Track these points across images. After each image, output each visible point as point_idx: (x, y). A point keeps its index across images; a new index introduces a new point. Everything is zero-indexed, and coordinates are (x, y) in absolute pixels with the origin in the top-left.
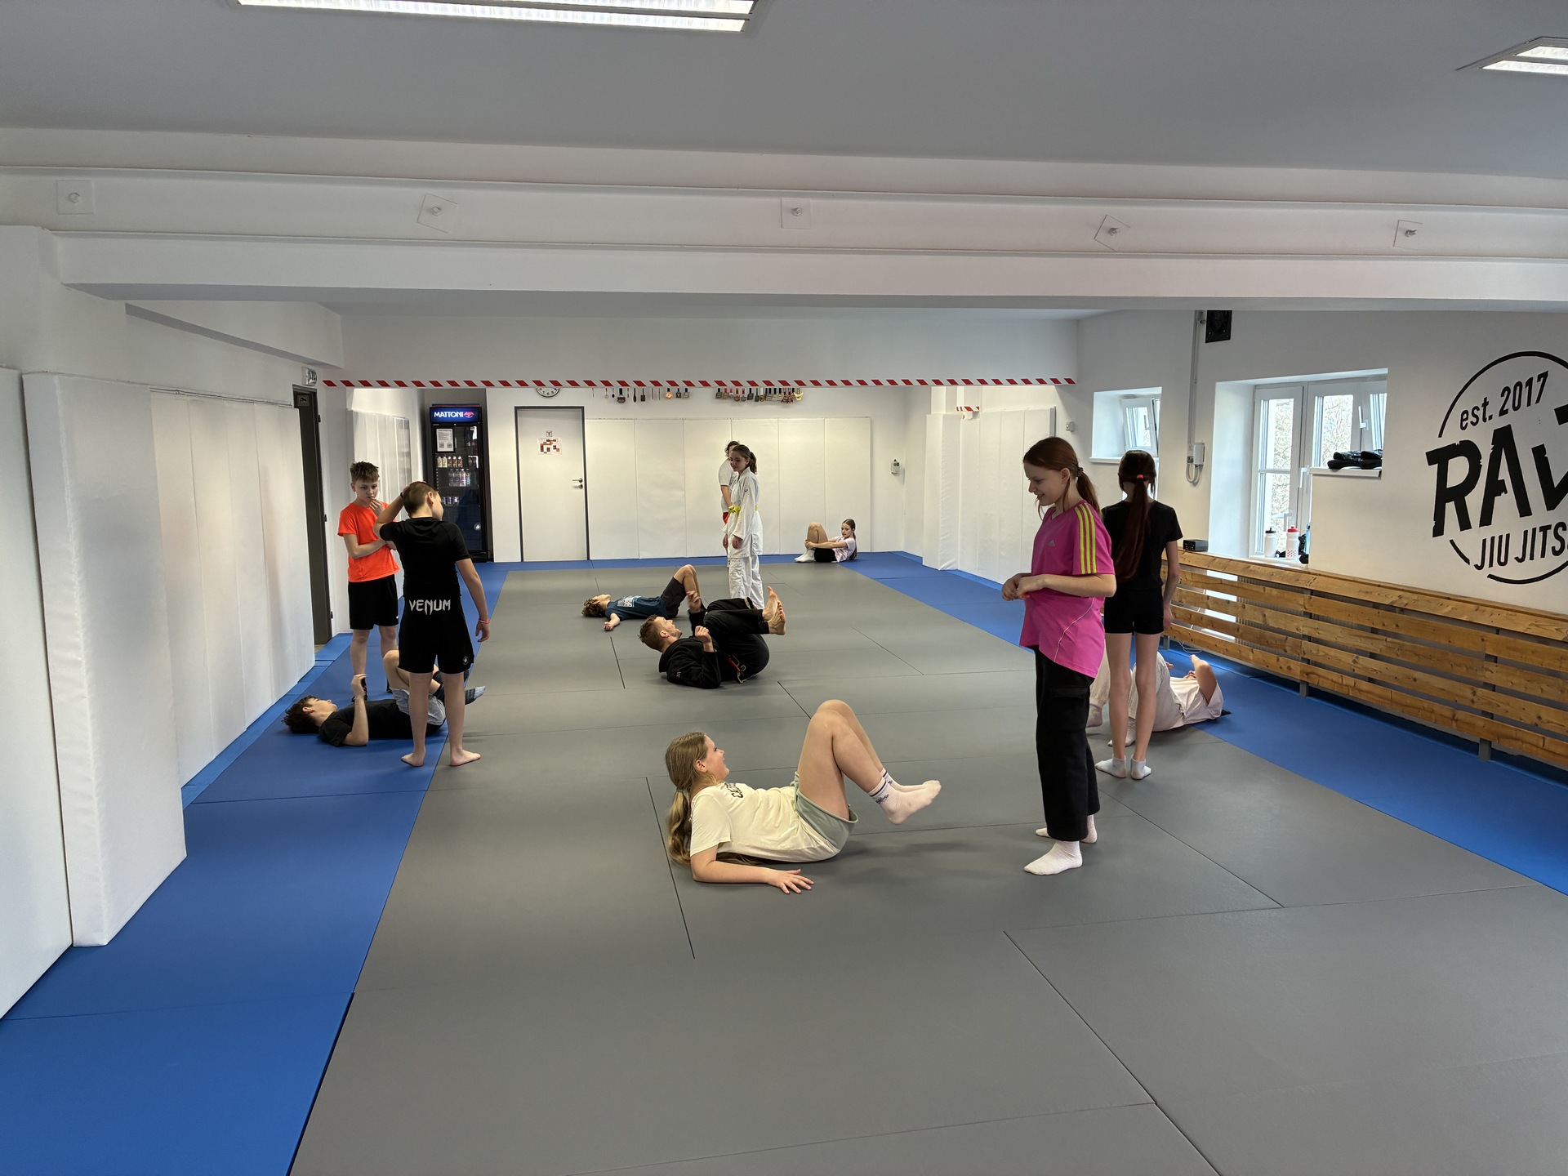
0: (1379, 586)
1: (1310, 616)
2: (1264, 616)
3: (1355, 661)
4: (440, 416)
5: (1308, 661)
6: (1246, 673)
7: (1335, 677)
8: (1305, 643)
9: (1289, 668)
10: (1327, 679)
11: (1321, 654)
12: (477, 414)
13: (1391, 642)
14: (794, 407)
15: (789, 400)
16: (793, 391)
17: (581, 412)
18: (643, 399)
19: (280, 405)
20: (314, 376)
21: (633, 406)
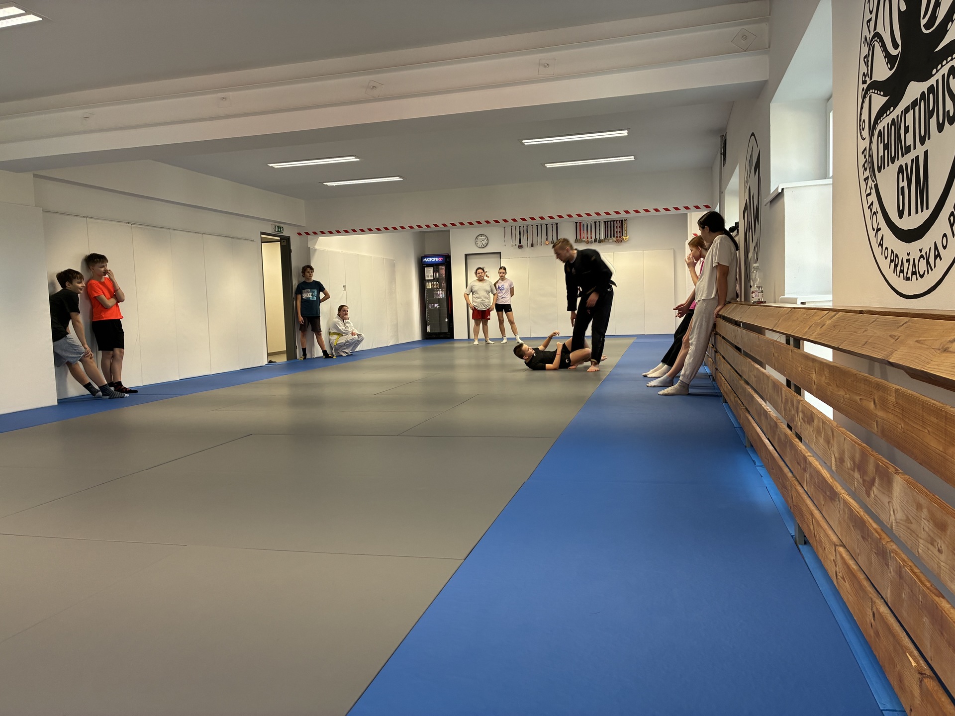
12: (445, 258)
14: (623, 245)
15: (620, 241)
16: (622, 235)
17: (499, 255)
18: (532, 245)
19: (237, 238)
20: (282, 229)
21: (527, 250)
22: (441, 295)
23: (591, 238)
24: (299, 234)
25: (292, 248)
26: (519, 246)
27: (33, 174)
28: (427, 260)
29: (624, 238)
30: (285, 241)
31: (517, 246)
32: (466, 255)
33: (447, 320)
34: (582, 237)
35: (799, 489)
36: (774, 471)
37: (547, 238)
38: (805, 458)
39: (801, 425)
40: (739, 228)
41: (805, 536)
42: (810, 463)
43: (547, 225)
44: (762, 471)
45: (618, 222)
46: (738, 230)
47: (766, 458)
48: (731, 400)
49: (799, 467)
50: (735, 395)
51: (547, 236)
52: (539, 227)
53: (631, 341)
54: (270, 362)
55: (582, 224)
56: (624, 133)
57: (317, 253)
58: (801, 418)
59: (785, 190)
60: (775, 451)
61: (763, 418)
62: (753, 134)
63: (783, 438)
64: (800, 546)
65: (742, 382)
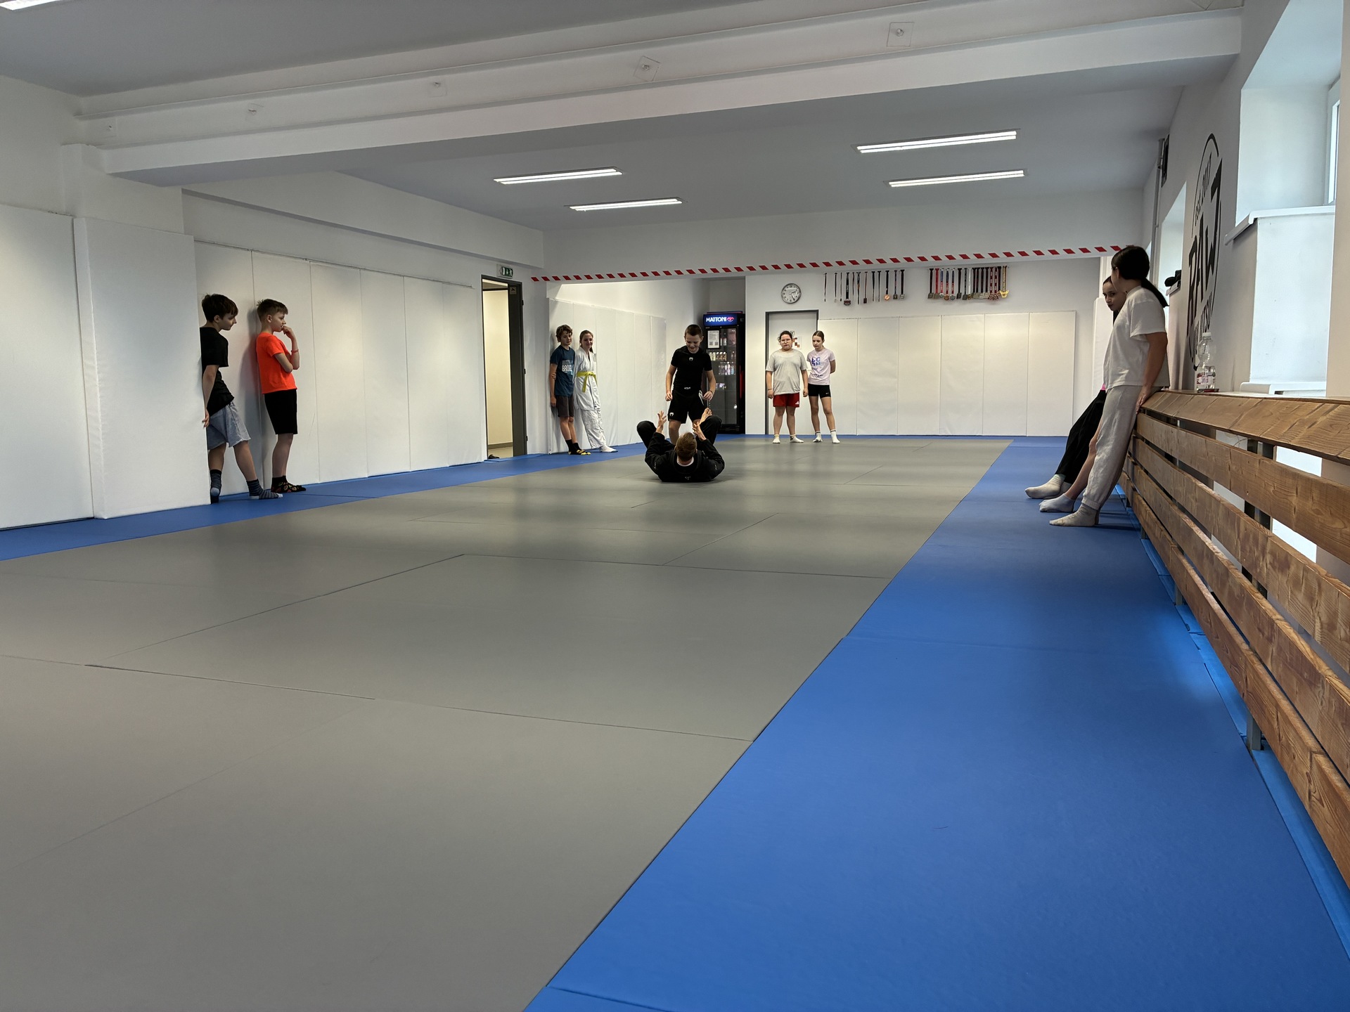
12: (738, 318)
14: (1000, 304)
15: (995, 298)
16: (999, 289)
17: (816, 315)
18: (865, 301)
19: (449, 283)
20: (511, 272)
21: (857, 308)
22: (729, 371)
23: (953, 292)
24: (535, 279)
25: (526, 297)
26: (845, 302)
27: (183, 190)
28: (711, 320)
29: (1002, 293)
30: (515, 288)
31: (843, 301)
32: (768, 314)
33: (736, 407)
34: (939, 291)
35: (1260, 668)
36: (1220, 640)
37: (887, 291)
38: (1271, 623)
39: (1268, 574)
40: (1181, 280)
41: (1263, 738)
42: (1280, 630)
43: (888, 272)
44: (1199, 641)
45: (994, 270)
46: (1179, 283)
47: (1208, 622)
48: (1154, 534)
49: (1261, 635)
50: (1162, 527)
51: (887, 287)
52: (876, 275)
53: (1006, 444)
54: (490, 457)
55: (939, 272)
56: (1011, 135)
57: (558, 305)
58: (1268, 562)
59: (1259, 222)
60: (1222, 612)
61: (1206, 561)
62: (1212, 137)
63: (1236, 591)
64: (1253, 752)
65: (1175, 509)
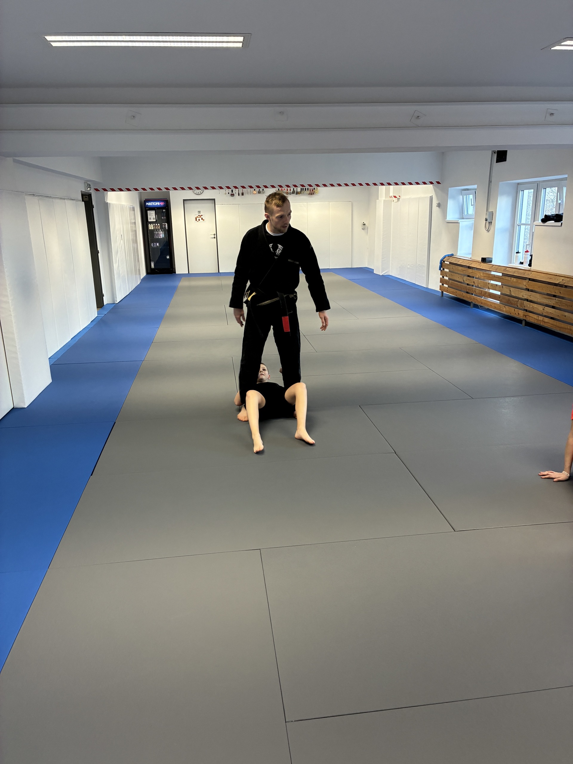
0: (556, 275)
1: (528, 290)
2: (510, 291)
3: (543, 309)
4: (149, 205)
5: (526, 311)
6: (503, 317)
7: (535, 316)
8: (525, 302)
9: (519, 314)
10: (533, 318)
11: (531, 307)
12: (166, 203)
13: (557, 300)
14: (314, 197)
15: (312, 193)
16: (314, 189)
17: (214, 202)
18: (242, 194)
20: (90, 187)
21: (238, 198)
22: (161, 235)
23: (290, 190)
24: (97, 190)
25: (94, 203)
28: (149, 204)
29: (316, 191)
30: (87, 197)
31: (230, 194)
32: (184, 200)
33: (168, 257)
